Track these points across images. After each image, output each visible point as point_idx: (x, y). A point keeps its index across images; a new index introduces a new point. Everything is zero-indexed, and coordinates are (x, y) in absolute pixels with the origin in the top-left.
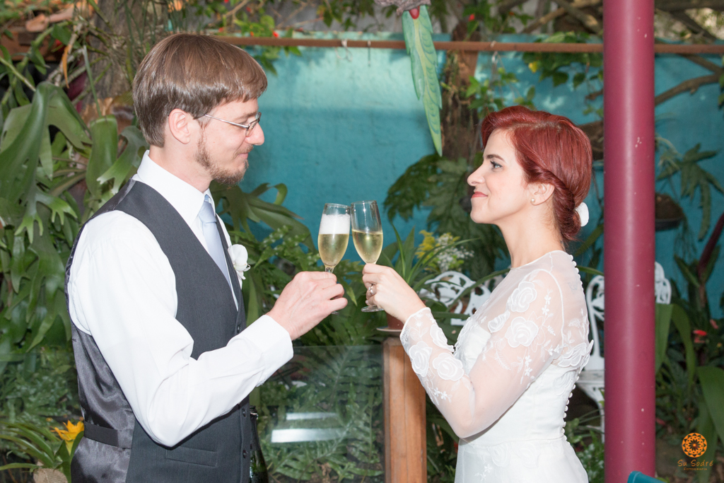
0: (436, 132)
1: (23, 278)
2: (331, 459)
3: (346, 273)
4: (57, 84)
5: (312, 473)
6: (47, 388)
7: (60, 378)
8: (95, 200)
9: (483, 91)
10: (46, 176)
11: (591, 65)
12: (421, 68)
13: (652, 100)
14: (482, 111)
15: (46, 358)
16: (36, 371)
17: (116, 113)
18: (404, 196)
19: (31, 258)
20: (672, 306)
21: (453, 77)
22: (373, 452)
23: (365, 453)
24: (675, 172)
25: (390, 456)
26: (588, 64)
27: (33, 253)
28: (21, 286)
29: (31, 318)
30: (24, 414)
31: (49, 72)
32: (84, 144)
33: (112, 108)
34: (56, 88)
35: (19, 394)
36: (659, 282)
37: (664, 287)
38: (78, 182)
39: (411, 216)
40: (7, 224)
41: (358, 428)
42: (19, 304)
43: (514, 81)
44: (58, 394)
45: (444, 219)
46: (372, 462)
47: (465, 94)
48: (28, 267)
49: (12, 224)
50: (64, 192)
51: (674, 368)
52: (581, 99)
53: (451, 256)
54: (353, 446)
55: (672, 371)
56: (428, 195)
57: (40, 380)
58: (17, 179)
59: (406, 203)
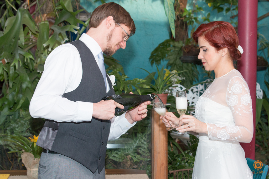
0: (173, 29)
1: (14, 83)
2: (131, 154)
3: (137, 83)
4: (25, 8)
5: (124, 159)
6: (22, 125)
7: (27, 121)
8: (41, 53)
9: (189, 14)
10: (22, 44)
11: (233, 4)
12: (168, 4)
13: (256, 19)
14: (189, 22)
15: (22, 113)
16: (18, 118)
17: (48, 20)
18: (157, 56)
19: (17, 75)
20: (263, 99)
21: (177, 8)
22: (147, 151)
23: (144, 152)
24: (265, 48)
25: (154, 153)
26: (232, 4)
27: (17, 73)
28: (13, 86)
29: (16, 98)
30: (13, 135)
31: (22, 3)
32: (36, 32)
33: (46, 18)
34: (25, 10)
35: (12, 127)
36: (258, 90)
37: (260, 92)
38: (33, 47)
39: (160, 64)
40: (8, 62)
41: (141, 142)
42: (12, 93)
43: (202, 11)
44: (27, 127)
45: (173, 65)
46: (147, 155)
47: (182, 15)
48: (15, 78)
49: (10, 62)
50: (28, 50)
51: (264, 125)
52: (229, 18)
53: (176, 79)
54: (140, 149)
55: (263, 126)
56: (167, 55)
57: (20, 122)
58: (10, 45)
59: (158, 58)
